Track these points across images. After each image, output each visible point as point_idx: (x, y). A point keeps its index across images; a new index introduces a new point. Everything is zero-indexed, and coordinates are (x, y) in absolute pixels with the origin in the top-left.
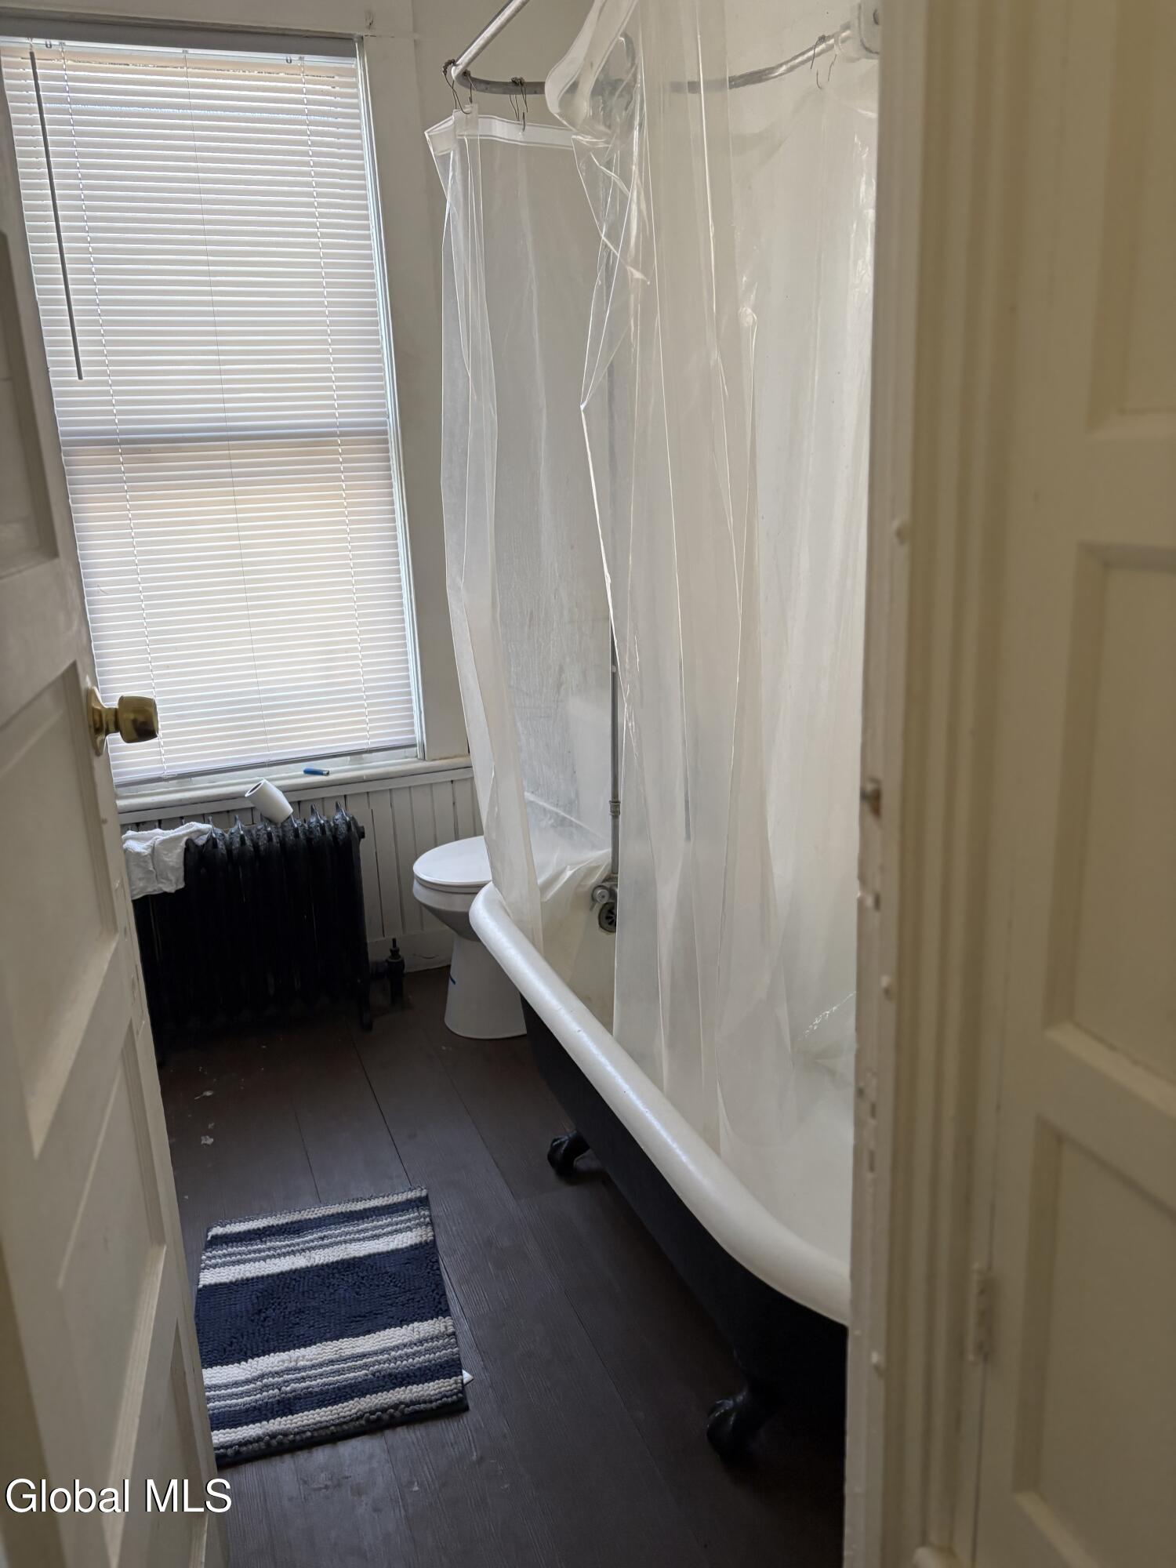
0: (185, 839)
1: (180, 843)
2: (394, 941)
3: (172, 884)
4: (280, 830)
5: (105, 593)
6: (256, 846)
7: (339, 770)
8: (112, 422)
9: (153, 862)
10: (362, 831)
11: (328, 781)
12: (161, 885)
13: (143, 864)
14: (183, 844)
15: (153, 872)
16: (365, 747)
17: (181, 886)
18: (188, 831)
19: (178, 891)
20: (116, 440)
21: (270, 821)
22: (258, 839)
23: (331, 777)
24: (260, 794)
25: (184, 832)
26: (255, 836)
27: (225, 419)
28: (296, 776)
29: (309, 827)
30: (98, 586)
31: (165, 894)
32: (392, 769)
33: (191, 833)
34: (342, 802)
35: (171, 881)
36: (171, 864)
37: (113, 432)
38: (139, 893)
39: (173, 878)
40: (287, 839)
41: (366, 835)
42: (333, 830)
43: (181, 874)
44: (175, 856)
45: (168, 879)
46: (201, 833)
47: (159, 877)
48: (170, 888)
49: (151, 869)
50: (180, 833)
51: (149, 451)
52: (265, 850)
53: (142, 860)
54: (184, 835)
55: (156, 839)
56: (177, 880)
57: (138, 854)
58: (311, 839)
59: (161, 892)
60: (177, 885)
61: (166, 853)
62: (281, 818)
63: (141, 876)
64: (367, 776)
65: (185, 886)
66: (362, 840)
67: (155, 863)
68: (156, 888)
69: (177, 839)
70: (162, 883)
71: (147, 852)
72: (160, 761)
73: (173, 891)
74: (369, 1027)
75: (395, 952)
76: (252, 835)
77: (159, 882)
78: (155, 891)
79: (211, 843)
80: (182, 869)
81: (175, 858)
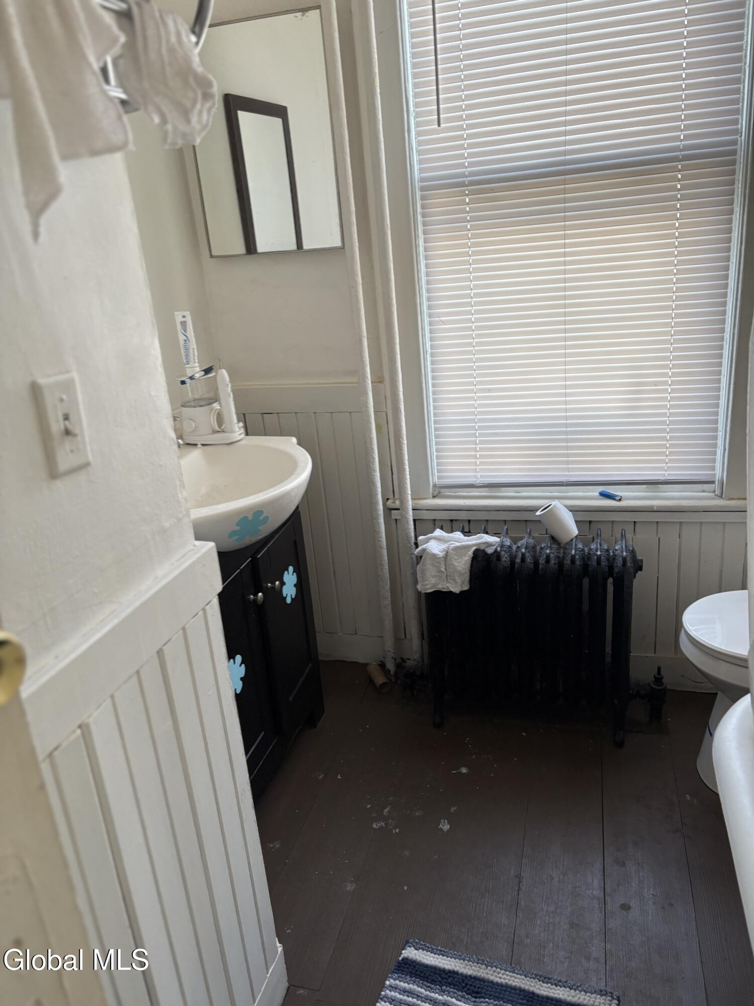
0: (474, 548)
1: (469, 551)
2: (659, 669)
3: (458, 584)
4: (562, 550)
5: (444, 323)
6: (536, 563)
7: (632, 498)
8: (462, 165)
9: (445, 564)
10: (640, 564)
11: (619, 507)
12: (448, 585)
13: (437, 564)
14: (471, 553)
15: (444, 573)
16: (662, 478)
17: (466, 587)
18: (478, 541)
19: (462, 592)
20: (464, 182)
21: (553, 539)
22: (540, 556)
23: (623, 503)
24: (550, 513)
25: (474, 542)
26: (538, 552)
27: (565, 153)
28: (591, 498)
29: (589, 554)
30: (439, 317)
31: (451, 592)
32: (685, 503)
33: (481, 544)
34: (629, 529)
35: (457, 583)
36: (459, 568)
37: (463, 175)
38: (430, 588)
39: (459, 581)
40: (565, 562)
41: (643, 569)
42: (611, 559)
43: (467, 577)
44: (463, 563)
45: (454, 580)
46: (489, 545)
47: (448, 577)
48: (456, 589)
49: (443, 569)
50: (470, 543)
51: (492, 190)
52: (542, 569)
53: (436, 560)
54: (473, 545)
55: (452, 544)
56: (463, 583)
57: (434, 555)
58: (588, 565)
59: (448, 590)
60: (462, 587)
61: (456, 557)
62: (565, 539)
63: (434, 574)
64: (658, 507)
65: (470, 589)
66: (639, 572)
67: (447, 565)
68: (445, 586)
69: (467, 547)
70: (450, 583)
71: (441, 554)
72: (475, 471)
73: (458, 592)
74: (621, 745)
75: (658, 679)
76: (535, 551)
77: (448, 582)
78: (443, 588)
79: (496, 554)
80: (468, 574)
81: (463, 564)
